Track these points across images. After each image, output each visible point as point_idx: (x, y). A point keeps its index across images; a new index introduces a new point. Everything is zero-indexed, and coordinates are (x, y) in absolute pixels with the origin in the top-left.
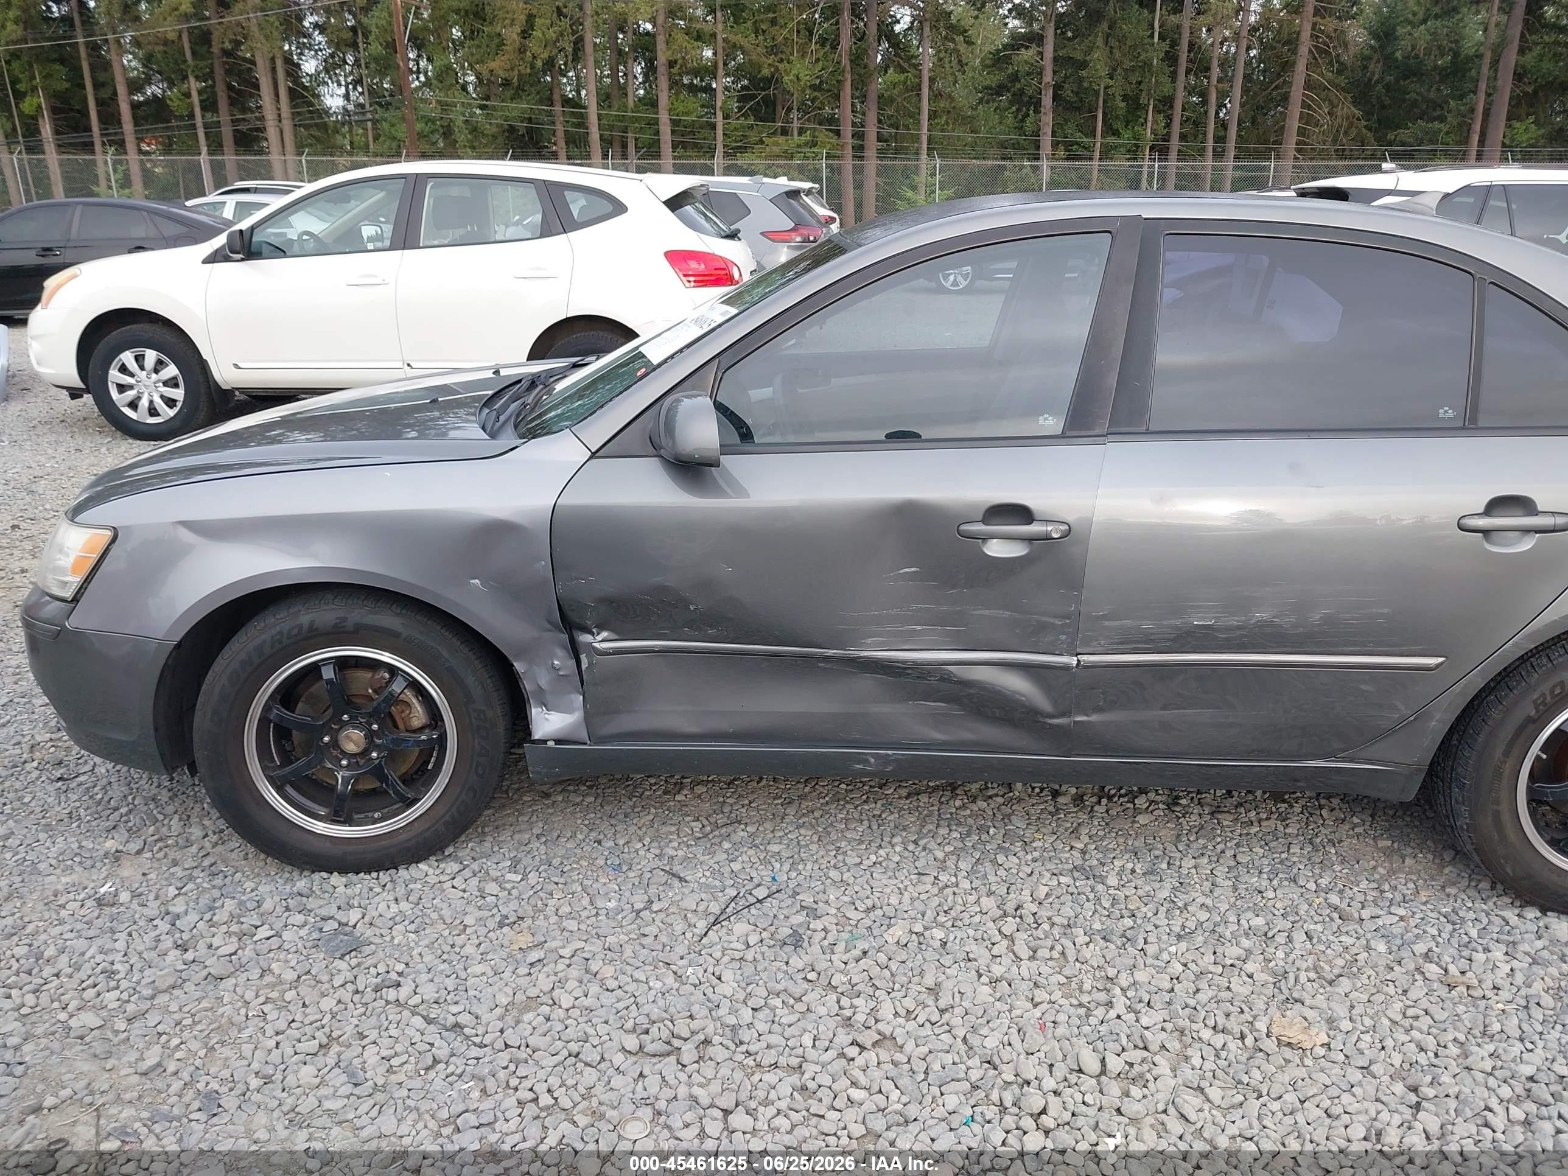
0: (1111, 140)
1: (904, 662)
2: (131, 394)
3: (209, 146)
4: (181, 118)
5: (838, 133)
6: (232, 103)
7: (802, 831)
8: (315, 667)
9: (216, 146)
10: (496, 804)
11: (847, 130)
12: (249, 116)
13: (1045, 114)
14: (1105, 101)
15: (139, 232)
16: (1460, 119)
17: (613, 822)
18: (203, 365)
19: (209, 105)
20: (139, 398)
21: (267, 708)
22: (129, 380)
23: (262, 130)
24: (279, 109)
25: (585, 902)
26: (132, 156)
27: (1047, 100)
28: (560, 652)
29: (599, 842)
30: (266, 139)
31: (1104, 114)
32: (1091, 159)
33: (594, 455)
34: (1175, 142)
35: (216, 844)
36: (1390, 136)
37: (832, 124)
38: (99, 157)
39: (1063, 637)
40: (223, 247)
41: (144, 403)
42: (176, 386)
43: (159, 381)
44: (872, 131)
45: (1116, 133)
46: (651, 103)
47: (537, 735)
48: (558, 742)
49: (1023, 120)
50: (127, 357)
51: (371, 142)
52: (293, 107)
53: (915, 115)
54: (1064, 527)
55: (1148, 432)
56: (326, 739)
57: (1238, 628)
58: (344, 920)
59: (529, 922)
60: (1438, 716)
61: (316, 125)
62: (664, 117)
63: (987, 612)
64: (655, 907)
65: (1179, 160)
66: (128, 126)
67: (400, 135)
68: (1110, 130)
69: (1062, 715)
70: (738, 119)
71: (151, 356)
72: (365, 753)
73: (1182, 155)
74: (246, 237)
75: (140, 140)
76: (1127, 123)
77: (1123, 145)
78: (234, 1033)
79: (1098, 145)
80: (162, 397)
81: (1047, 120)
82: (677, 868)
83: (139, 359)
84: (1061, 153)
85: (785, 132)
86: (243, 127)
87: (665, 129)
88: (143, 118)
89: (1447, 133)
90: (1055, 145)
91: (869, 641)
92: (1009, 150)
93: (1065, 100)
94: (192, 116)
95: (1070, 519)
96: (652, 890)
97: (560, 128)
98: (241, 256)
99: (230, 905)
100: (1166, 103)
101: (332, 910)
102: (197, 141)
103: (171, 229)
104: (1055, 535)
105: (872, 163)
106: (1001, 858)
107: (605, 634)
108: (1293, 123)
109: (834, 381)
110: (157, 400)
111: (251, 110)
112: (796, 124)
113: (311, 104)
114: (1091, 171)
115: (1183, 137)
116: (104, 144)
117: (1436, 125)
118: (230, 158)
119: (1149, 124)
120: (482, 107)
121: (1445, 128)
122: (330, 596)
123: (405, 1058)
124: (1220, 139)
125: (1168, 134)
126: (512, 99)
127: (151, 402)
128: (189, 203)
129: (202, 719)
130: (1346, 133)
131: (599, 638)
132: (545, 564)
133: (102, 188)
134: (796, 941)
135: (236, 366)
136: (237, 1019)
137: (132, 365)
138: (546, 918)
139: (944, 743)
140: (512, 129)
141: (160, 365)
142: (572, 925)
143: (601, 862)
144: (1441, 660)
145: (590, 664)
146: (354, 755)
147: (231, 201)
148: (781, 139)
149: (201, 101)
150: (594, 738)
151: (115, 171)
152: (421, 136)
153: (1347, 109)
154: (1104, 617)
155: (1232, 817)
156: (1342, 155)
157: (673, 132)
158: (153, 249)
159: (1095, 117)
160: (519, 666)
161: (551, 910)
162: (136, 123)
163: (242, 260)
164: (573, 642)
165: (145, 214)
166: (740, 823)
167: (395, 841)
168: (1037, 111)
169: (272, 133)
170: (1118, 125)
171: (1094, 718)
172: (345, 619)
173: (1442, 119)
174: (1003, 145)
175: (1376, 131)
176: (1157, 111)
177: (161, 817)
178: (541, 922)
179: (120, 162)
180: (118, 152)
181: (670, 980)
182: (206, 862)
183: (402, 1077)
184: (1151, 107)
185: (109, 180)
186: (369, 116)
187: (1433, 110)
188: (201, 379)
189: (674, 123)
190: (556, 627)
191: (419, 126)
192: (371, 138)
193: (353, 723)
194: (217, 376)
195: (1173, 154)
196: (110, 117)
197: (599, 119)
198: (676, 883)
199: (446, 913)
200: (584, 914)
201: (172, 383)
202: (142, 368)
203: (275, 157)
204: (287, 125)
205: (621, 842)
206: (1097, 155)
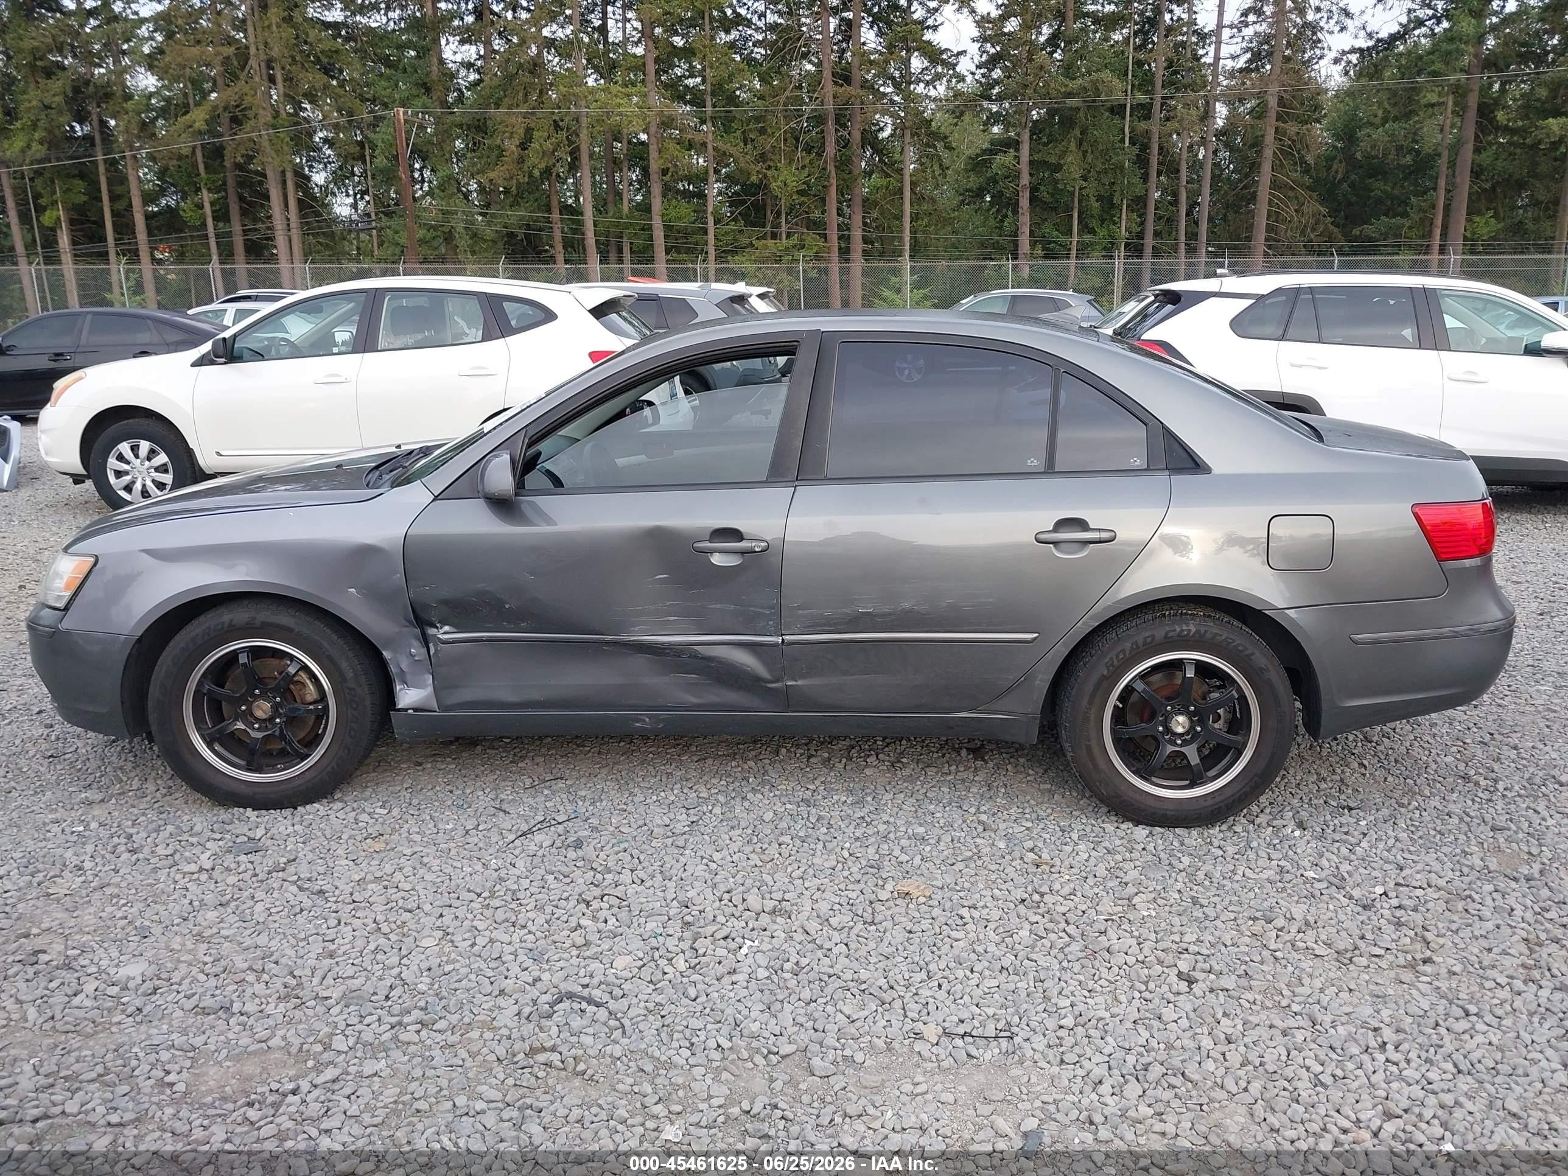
0: (1087, 238)
1: (662, 644)
2: (127, 479)
3: (220, 255)
4: (194, 228)
5: (825, 237)
6: (244, 213)
7: (608, 783)
8: (234, 654)
9: (227, 254)
10: (380, 770)
11: (833, 234)
12: (259, 225)
13: (1023, 214)
14: (1080, 201)
15: (144, 337)
16: (1421, 215)
17: (465, 779)
18: (190, 453)
19: (221, 215)
20: (133, 482)
21: (200, 683)
22: (126, 467)
23: (272, 239)
24: (288, 220)
25: (431, 825)
26: (146, 266)
27: (1024, 202)
28: (416, 643)
29: (451, 792)
30: (276, 247)
31: (1080, 213)
32: (1068, 257)
33: (436, 498)
34: (1149, 241)
35: (165, 795)
36: (1356, 232)
37: (818, 227)
38: (113, 267)
39: (771, 623)
40: (209, 352)
41: (138, 486)
42: (166, 471)
43: (151, 467)
44: (857, 233)
45: (1092, 231)
46: (645, 208)
47: (400, 705)
48: (415, 710)
49: (1002, 221)
50: (124, 447)
51: (376, 248)
52: (302, 217)
53: (899, 217)
54: (764, 544)
55: (826, 479)
56: (243, 708)
57: (890, 614)
58: (252, 836)
59: (386, 836)
60: (1040, 676)
61: (323, 233)
62: (657, 223)
63: (718, 606)
64: (480, 828)
65: (1153, 257)
66: (142, 235)
67: (402, 241)
68: (1085, 228)
69: (777, 681)
70: (727, 224)
71: (145, 446)
72: (271, 719)
73: (1157, 252)
74: (229, 344)
75: (153, 249)
76: (1103, 221)
77: (1097, 243)
78: (164, 897)
79: (1075, 243)
80: (153, 481)
81: (1025, 220)
82: (505, 806)
83: (135, 449)
84: (1039, 252)
85: (774, 236)
86: (254, 237)
87: (659, 235)
88: (158, 228)
89: (1410, 228)
90: (1033, 245)
91: (636, 629)
92: (990, 250)
93: (1042, 201)
94: (204, 225)
95: (768, 538)
96: (483, 818)
97: (557, 235)
98: (223, 360)
99: (170, 828)
100: (1139, 203)
101: (245, 830)
102: (209, 249)
103: (174, 336)
104: (757, 549)
105: (858, 265)
106: (750, 796)
107: (447, 628)
108: (1262, 221)
109: (677, 453)
110: (149, 483)
111: (260, 220)
112: (784, 228)
113: (319, 214)
114: (1068, 268)
115: (1157, 234)
116: (118, 254)
117: (1399, 220)
118: (241, 267)
119: (1124, 223)
120: (481, 214)
121: (1407, 223)
122: (245, 602)
123: (281, 908)
124: (1192, 235)
125: (1142, 232)
126: (511, 206)
127: (144, 486)
128: (190, 312)
129: (154, 692)
130: (1313, 229)
131: (442, 631)
132: (400, 575)
133: (114, 296)
134: (578, 844)
135: (218, 454)
136: (167, 889)
137: (128, 454)
138: (400, 835)
139: (698, 705)
140: (511, 235)
141: (152, 453)
142: (418, 838)
143: (449, 803)
144: (1036, 635)
145: (436, 650)
146: (264, 720)
147: (232, 308)
148: (770, 242)
149: (213, 212)
150: (442, 707)
151: (127, 279)
152: (423, 242)
153: (1314, 207)
154: (799, 608)
155: (936, 770)
156: (1310, 250)
157: (666, 237)
158: (156, 354)
159: (1071, 216)
160: (386, 654)
161: (403, 831)
162: (150, 234)
163: (225, 363)
164: (424, 635)
165: (149, 322)
166: (562, 778)
167: (291, 785)
168: (1015, 212)
169: (281, 240)
170: (1094, 224)
171: (799, 683)
172: (254, 619)
173: (1405, 215)
174: (982, 245)
175: (1344, 226)
176: (1130, 209)
177: (125, 779)
178: (396, 837)
179: (133, 271)
180: (131, 261)
181: (479, 867)
182: (156, 805)
183: (277, 918)
184: (1125, 207)
185: (122, 288)
186: (374, 224)
187: (1397, 206)
188: (188, 465)
189: (668, 228)
190: (410, 622)
191: (421, 233)
192: (375, 244)
193: (263, 696)
194: (201, 462)
195: (1148, 251)
196: (125, 228)
197: (595, 226)
198: (501, 814)
199: (328, 833)
200: (428, 832)
201: (162, 468)
202: (137, 456)
203: (284, 265)
204: (295, 234)
205: (468, 791)
206: (1074, 253)
